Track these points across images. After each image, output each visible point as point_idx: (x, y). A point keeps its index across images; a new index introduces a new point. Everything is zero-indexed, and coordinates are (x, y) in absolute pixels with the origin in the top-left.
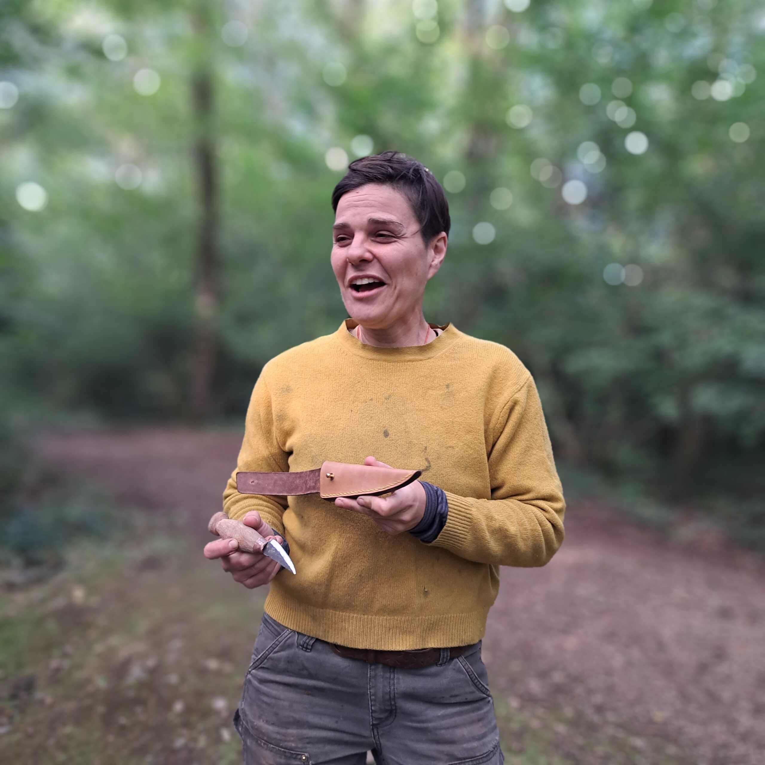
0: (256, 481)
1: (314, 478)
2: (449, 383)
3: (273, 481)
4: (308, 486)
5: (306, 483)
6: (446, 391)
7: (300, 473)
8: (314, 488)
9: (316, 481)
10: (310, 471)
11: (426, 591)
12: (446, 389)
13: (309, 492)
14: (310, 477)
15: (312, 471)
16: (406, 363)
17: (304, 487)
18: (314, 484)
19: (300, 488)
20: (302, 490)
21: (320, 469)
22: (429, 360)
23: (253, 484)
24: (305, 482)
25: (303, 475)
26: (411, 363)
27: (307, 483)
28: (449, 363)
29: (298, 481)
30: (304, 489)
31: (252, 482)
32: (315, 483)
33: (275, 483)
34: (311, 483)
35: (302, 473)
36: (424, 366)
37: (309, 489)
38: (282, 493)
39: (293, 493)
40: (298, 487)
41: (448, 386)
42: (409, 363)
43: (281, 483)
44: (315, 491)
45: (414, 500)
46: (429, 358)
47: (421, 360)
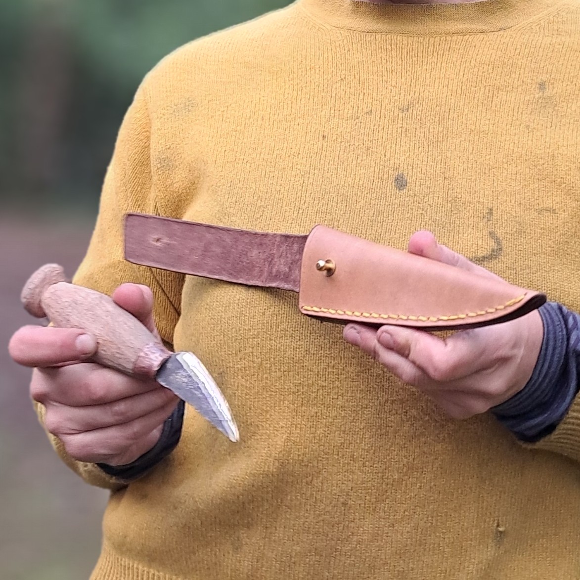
0: (166, 240)
1: (289, 255)
2: (544, 79)
3: (202, 244)
4: (274, 270)
5: (270, 261)
6: (537, 96)
7: (263, 235)
8: (286, 278)
9: (292, 264)
10: (282, 236)
11: (501, 532)
12: (537, 91)
13: (274, 285)
14: (281, 249)
15: (287, 237)
16: (449, 38)
17: (266, 269)
18: (287, 270)
19: (257, 269)
20: (261, 275)
21: (305, 238)
22: (501, 32)
23: (158, 244)
24: (270, 259)
25: (266, 241)
26: (460, 38)
27: (273, 262)
28: (548, 40)
29: (254, 253)
30: (266, 274)
31: (158, 240)
32: (290, 267)
33: (206, 249)
34: (281, 266)
35: (265, 235)
36: (490, 44)
37: (276, 277)
38: (219, 273)
39: (241, 277)
40: (254, 266)
41: (542, 86)
42: (455, 38)
43: (218, 250)
44: (286, 286)
45: (515, 345)
46: (501, 29)
47: (483, 32)
